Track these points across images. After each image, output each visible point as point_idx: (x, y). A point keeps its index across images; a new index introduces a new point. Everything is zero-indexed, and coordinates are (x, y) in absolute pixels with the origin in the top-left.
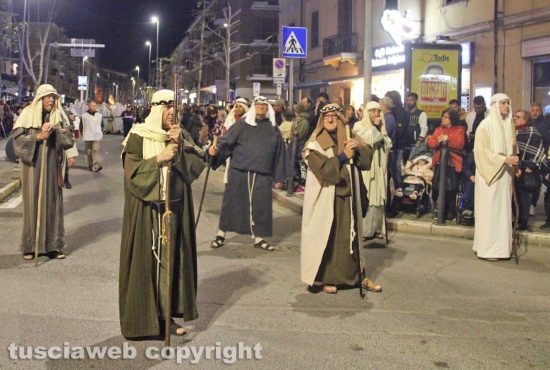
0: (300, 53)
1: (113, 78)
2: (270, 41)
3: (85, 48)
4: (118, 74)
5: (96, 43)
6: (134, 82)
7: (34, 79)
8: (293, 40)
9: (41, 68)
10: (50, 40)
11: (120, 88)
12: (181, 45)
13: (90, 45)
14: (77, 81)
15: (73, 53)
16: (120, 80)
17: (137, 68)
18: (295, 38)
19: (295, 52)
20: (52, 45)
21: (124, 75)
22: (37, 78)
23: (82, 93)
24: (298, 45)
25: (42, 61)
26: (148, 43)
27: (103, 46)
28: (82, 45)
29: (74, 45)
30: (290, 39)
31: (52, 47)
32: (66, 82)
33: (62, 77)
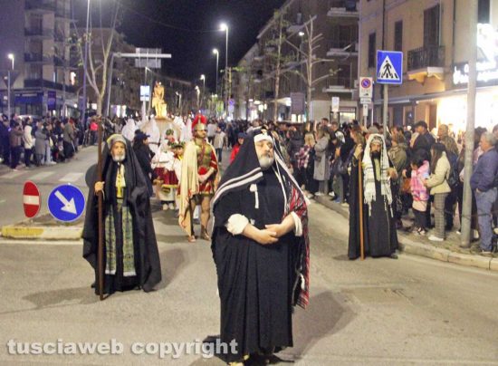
0: (395, 78)
1: (176, 87)
2: (347, 50)
3: (149, 58)
4: (182, 82)
5: (163, 53)
6: (199, 91)
7: (97, 91)
8: (388, 66)
9: (104, 80)
10: (113, 50)
11: (183, 98)
12: (249, 54)
13: (156, 56)
14: (139, 91)
15: (138, 64)
16: (183, 89)
17: (203, 77)
18: (390, 63)
19: (390, 78)
20: (115, 55)
21: (188, 83)
22: (100, 89)
23: (144, 104)
24: (393, 71)
25: (105, 72)
26: (215, 51)
27: (169, 56)
28: (147, 55)
29: (139, 55)
30: (384, 64)
31: (115, 58)
32: (127, 92)
33: (122, 86)
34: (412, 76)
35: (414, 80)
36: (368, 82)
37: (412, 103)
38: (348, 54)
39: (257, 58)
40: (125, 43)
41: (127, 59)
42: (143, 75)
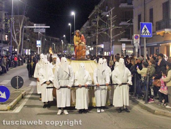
0: (149, 35)
1: (53, 41)
2: (129, 22)
3: (40, 28)
4: (55, 38)
5: (46, 26)
6: (63, 42)
7: (17, 43)
8: (145, 29)
9: (20, 38)
10: (24, 25)
11: (56, 45)
12: (85, 25)
13: (43, 27)
14: (36, 43)
15: (35, 31)
16: (56, 41)
17: (64, 36)
18: (146, 28)
19: (146, 35)
20: (25, 27)
21: (58, 39)
22: (18, 42)
23: (38, 48)
24: (148, 31)
25: (20, 35)
26: (70, 24)
27: (49, 27)
28: (39, 27)
29: (35, 27)
30: (144, 28)
31: (25, 28)
32: (31, 43)
33: (28, 41)
34: (158, 33)
35: (159, 35)
36: (137, 36)
37: (158, 46)
38: (129, 24)
39: (88, 27)
40: (29, 21)
41: (30, 28)
42: (38, 36)
